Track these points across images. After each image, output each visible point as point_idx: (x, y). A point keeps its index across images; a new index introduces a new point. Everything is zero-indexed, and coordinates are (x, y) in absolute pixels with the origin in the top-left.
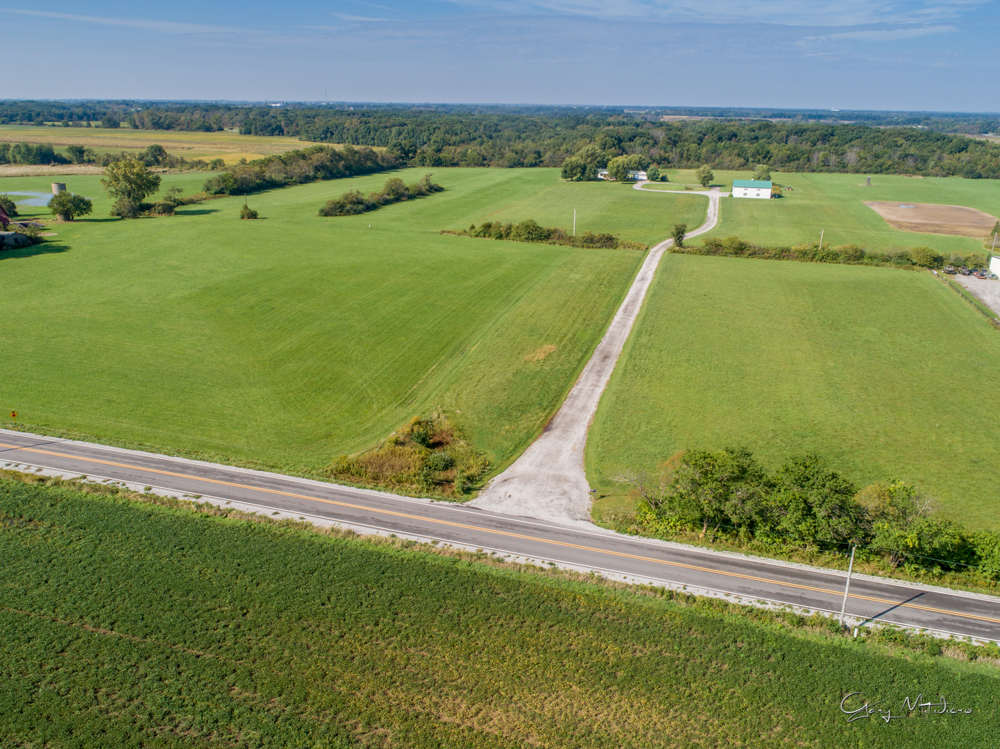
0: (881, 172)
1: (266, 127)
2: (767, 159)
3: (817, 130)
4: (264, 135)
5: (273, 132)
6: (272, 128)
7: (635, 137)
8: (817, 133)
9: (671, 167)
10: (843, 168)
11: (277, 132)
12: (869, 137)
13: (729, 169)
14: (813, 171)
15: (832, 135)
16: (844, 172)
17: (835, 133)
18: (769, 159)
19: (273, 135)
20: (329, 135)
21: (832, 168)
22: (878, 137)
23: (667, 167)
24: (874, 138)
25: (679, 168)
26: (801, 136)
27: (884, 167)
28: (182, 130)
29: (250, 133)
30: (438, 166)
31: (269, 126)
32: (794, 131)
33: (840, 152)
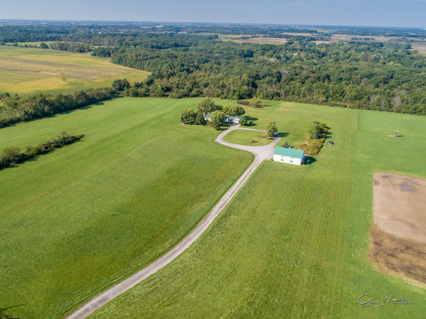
0: (415, 113)
1: (102, 53)
2: (342, 97)
3: (382, 74)
4: (101, 57)
5: (106, 55)
6: (105, 53)
7: (266, 76)
8: (381, 77)
9: (280, 100)
10: (390, 108)
11: (108, 55)
12: (415, 81)
13: (315, 104)
14: (369, 109)
15: (392, 78)
16: (390, 111)
17: (394, 77)
18: (344, 96)
19: (105, 57)
20: (121, 61)
21: (382, 107)
22: (421, 81)
23: (277, 100)
24: (418, 82)
25: (284, 100)
26: (370, 78)
27: (418, 110)
28: (70, 51)
29: (96, 55)
30: (136, 96)
31: (104, 52)
32: (366, 75)
33: (391, 95)
